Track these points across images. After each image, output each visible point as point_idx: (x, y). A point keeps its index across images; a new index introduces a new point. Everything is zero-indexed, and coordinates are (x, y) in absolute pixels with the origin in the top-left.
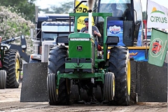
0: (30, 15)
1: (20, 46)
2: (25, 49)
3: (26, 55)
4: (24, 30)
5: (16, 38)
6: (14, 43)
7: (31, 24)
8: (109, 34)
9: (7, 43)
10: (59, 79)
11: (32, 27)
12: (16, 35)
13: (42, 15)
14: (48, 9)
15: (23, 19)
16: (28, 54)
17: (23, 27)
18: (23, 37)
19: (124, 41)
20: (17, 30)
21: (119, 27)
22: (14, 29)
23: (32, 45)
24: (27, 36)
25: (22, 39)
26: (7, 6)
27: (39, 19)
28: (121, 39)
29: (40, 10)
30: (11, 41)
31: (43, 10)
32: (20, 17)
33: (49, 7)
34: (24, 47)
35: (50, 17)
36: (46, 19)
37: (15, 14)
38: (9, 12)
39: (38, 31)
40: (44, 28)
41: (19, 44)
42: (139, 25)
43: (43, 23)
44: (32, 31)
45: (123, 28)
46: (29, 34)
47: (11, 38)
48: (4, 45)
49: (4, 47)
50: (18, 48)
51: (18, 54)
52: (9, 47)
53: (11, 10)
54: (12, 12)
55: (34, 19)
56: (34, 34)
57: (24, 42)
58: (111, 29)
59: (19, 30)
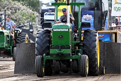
0: (36, 8)
1: (29, 30)
2: (32, 32)
3: (33, 36)
4: (31, 19)
5: (26, 24)
6: (25, 28)
7: (36, 14)
8: (83, 21)
9: (20, 28)
10: (45, 60)
11: (37, 16)
12: (26, 22)
13: (44, 7)
14: (48, 4)
15: (31, 11)
16: (35, 36)
17: (31, 17)
18: (31, 24)
19: (95, 26)
20: (26, 19)
21: (91, 16)
22: (25, 18)
23: (37, 29)
24: (34, 23)
25: (30, 25)
26: (19, 1)
27: (42, 10)
28: (92, 25)
29: (43, 4)
30: (22, 26)
31: (45, 4)
32: (29, 9)
33: (49, 2)
34: (31, 30)
35: (50, 9)
36: (47, 11)
37: (24, 7)
38: (21, 6)
39: (41, 19)
40: (46, 17)
41: (28, 28)
42: (106, 14)
43: (45, 13)
44: (37, 19)
45: (94, 16)
46: (35, 22)
47: (22, 25)
48: (17, 29)
49: (17, 31)
50: (27, 31)
51: (27, 36)
52: (21, 31)
53: (22, 4)
54: (23, 5)
55: (39, 10)
56: (39, 21)
57: (31, 27)
58: (84, 17)
59: (28, 18)
